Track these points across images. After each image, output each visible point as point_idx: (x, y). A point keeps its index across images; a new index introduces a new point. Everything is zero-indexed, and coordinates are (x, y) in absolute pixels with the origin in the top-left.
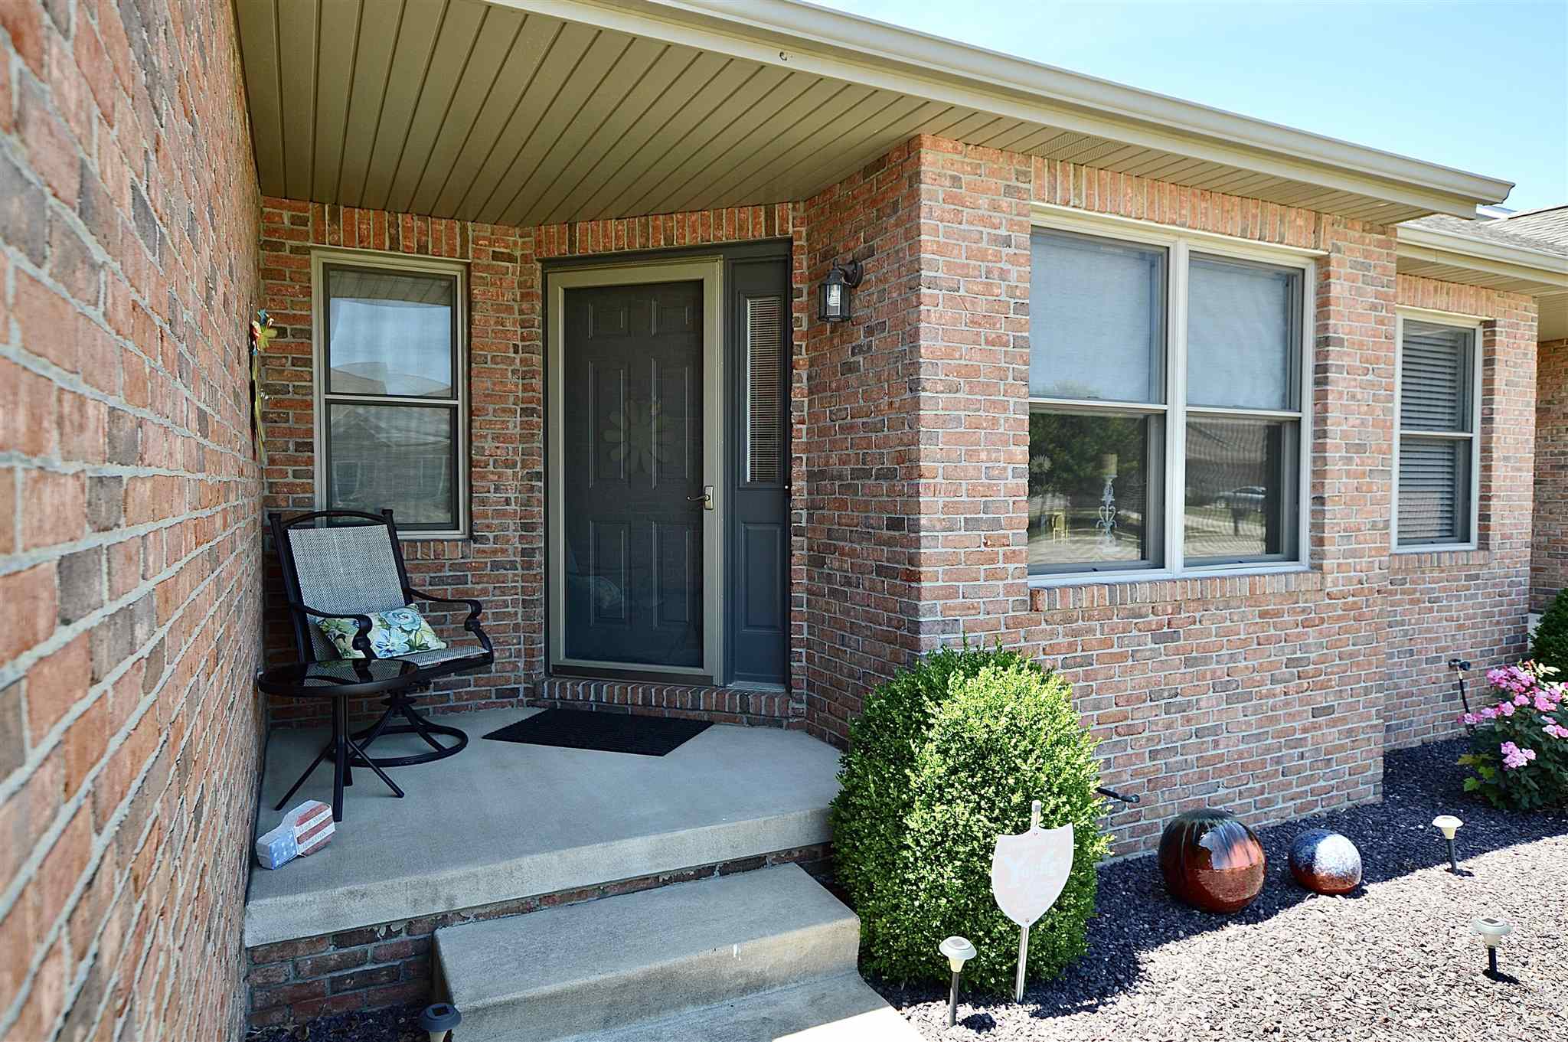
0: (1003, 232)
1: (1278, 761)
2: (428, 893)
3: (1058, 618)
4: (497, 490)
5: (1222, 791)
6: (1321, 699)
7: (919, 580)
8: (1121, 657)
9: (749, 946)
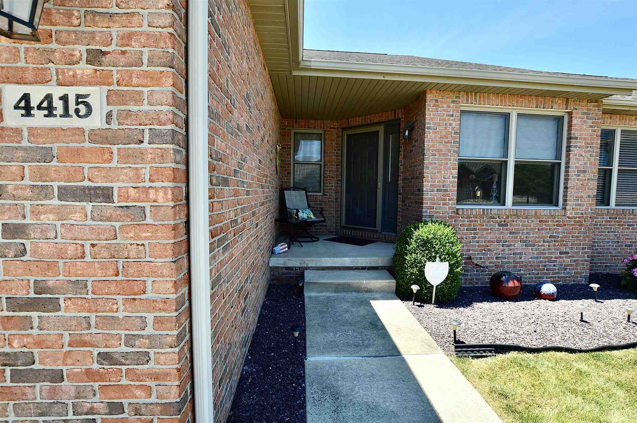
0: (451, 113)
2: (303, 262)
3: (465, 217)
4: (330, 184)
6: (563, 249)
7: (423, 204)
8: (487, 229)
9: (368, 281)
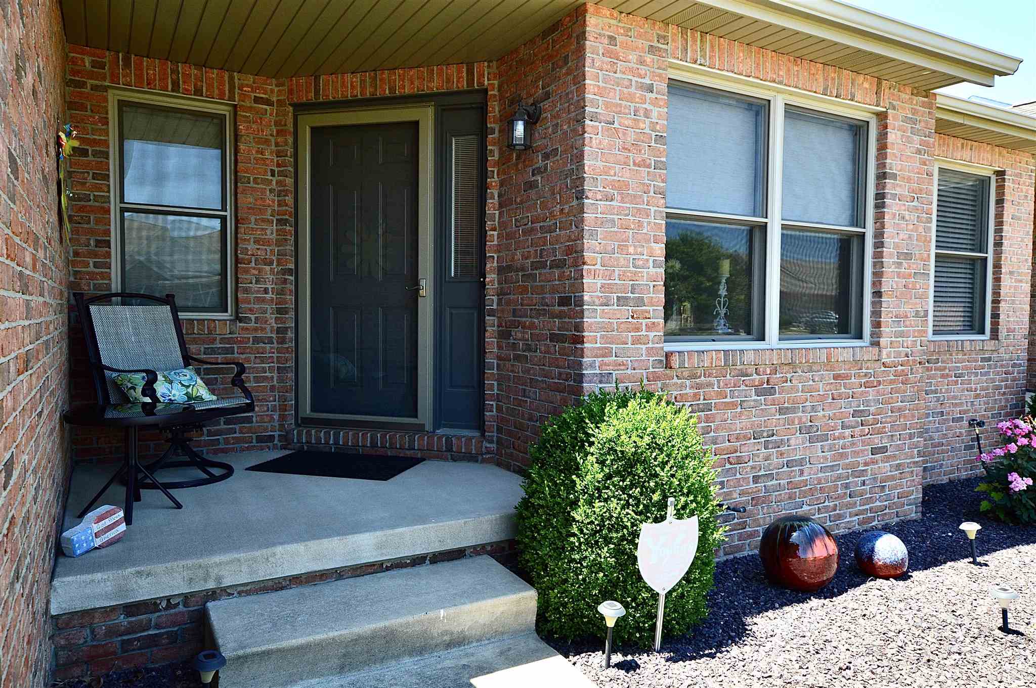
0: (647, 81)
1: (847, 486)
2: (200, 573)
3: (686, 374)
4: (257, 282)
5: (805, 508)
6: (877, 441)
7: (583, 342)
8: (733, 405)
9: (452, 610)
